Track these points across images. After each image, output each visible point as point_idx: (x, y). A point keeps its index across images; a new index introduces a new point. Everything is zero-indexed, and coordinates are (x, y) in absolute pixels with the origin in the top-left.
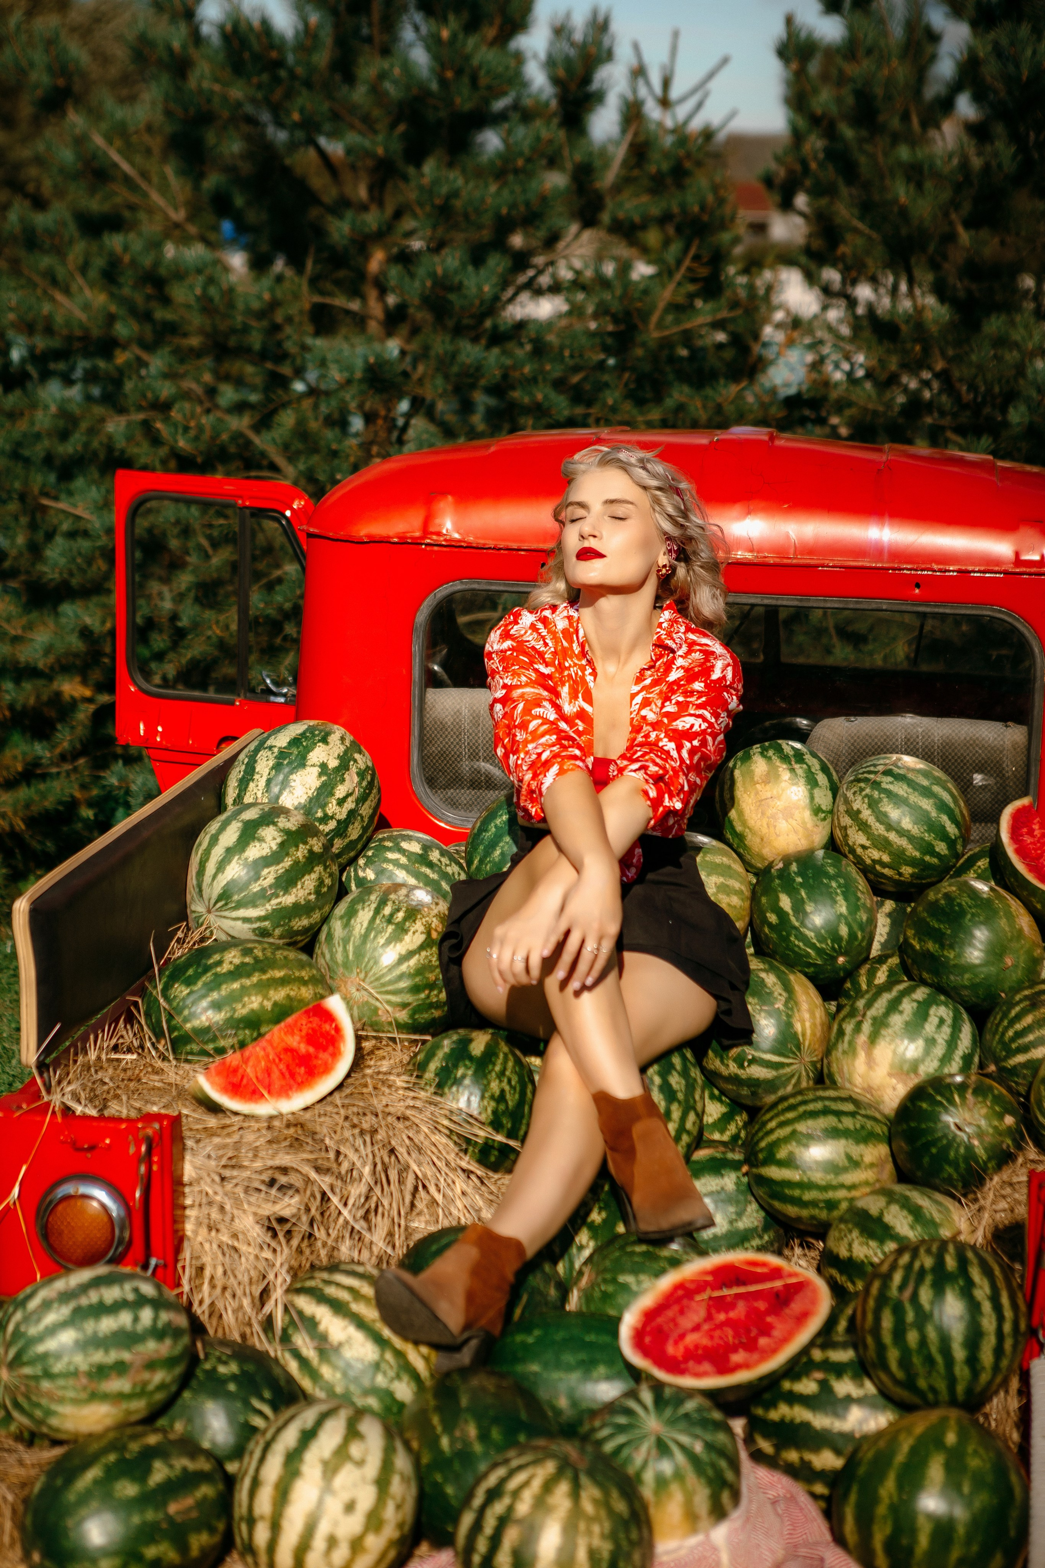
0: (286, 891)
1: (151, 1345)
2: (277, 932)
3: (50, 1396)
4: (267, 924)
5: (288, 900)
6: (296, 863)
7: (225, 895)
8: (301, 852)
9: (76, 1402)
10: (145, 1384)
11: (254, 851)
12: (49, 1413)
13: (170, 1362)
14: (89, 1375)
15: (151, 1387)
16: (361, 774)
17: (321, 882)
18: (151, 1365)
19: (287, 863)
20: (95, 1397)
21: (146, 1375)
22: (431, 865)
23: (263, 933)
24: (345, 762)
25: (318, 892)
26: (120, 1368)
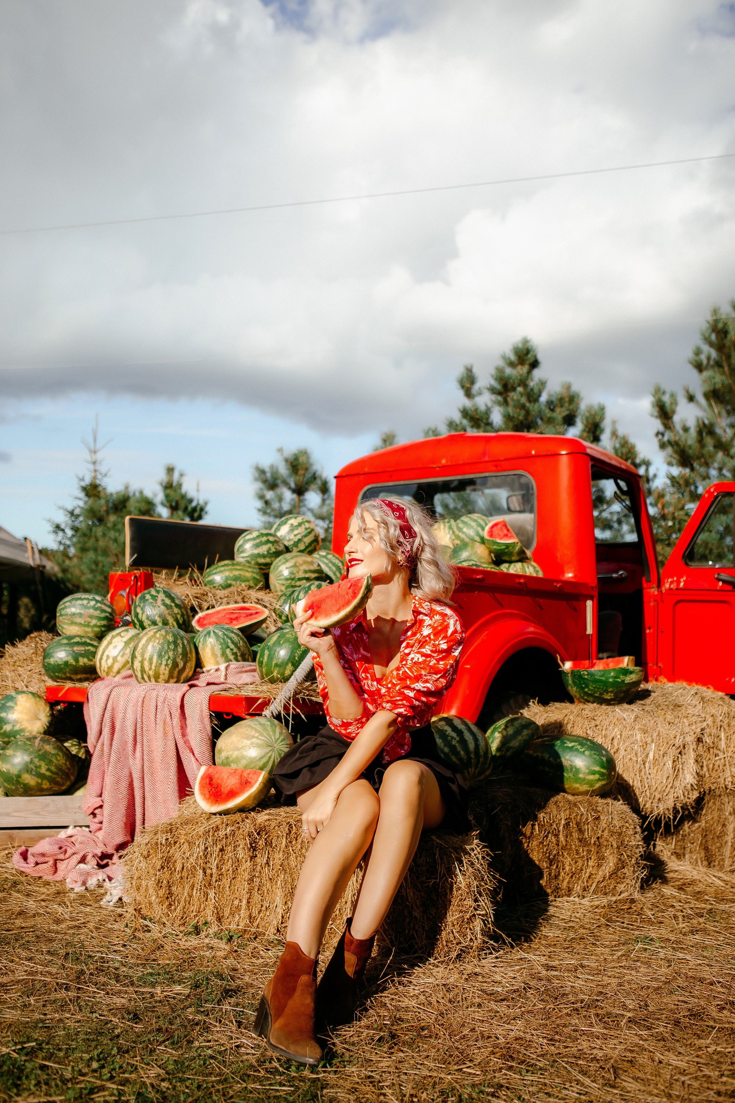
0: (256, 549)
1: (92, 611)
2: (253, 562)
3: (62, 622)
4: (248, 559)
5: (256, 552)
6: (261, 542)
7: (238, 550)
8: (264, 539)
9: (68, 624)
10: (89, 623)
11: (248, 537)
12: (63, 628)
13: (100, 619)
14: (70, 615)
15: (91, 624)
16: (306, 529)
17: (270, 549)
18: (91, 617)
19: (258, 541)
20: (73, 623)
21: (89, 620)
22: (327, 559)
23: (248, 562)
24: (300, 525)
25: (268, 551)
26: (80, 615)
